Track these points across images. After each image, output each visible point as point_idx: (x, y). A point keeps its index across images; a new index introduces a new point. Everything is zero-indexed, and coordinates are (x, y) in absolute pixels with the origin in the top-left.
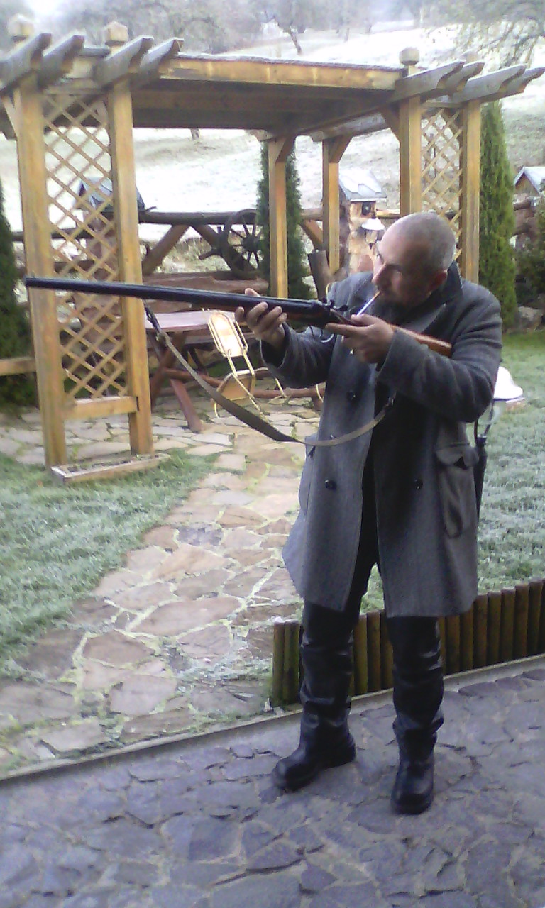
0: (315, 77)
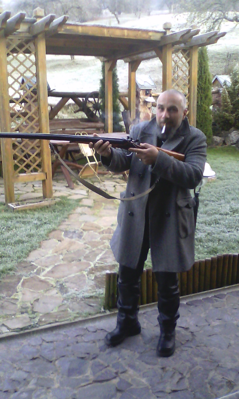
0: (126, 34)
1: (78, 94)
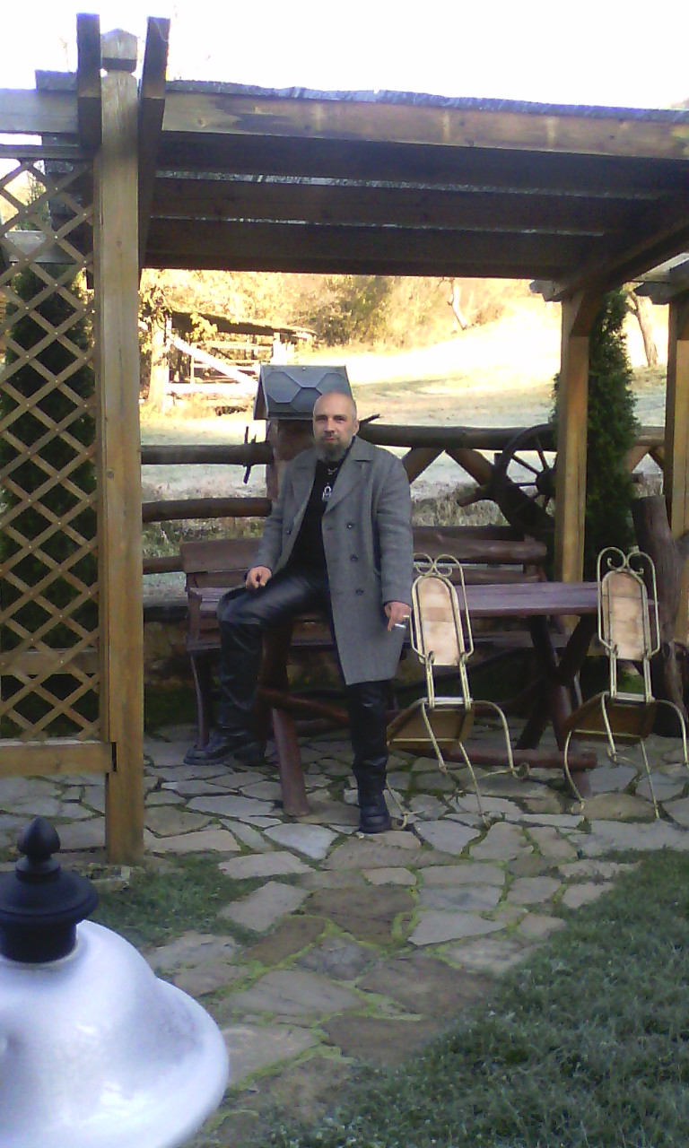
1: (474, 434)
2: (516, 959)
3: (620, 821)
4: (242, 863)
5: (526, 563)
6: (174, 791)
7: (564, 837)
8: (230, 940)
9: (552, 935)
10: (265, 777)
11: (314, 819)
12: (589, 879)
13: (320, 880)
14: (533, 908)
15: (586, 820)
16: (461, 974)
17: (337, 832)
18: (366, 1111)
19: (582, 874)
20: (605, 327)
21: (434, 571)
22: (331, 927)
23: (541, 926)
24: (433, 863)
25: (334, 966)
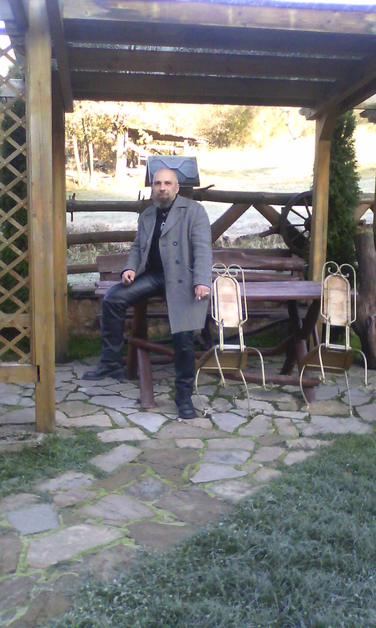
0: (293, 20)
1: (269, 196)
2: (249, 493)
3: (329, 416)
4: (110, 434)
5: (293, 270)
6: (84, 393)
7: (295, 424)
8: (91, 477)
9: (273, 480)
10: (136, 386)
11: (157, 410)
12: (302, 448)
13: (152, 444)
14: (266, 464)
15: (309, 415)
16: (214, 500)
17: (167, 417)
18: (137, 577)
19: (298, 446)
20: (343, 135)
21: (227, 274)
22: (149, 471)
23: (267, 474)
24: (216, 436)
25: (144, 493)
